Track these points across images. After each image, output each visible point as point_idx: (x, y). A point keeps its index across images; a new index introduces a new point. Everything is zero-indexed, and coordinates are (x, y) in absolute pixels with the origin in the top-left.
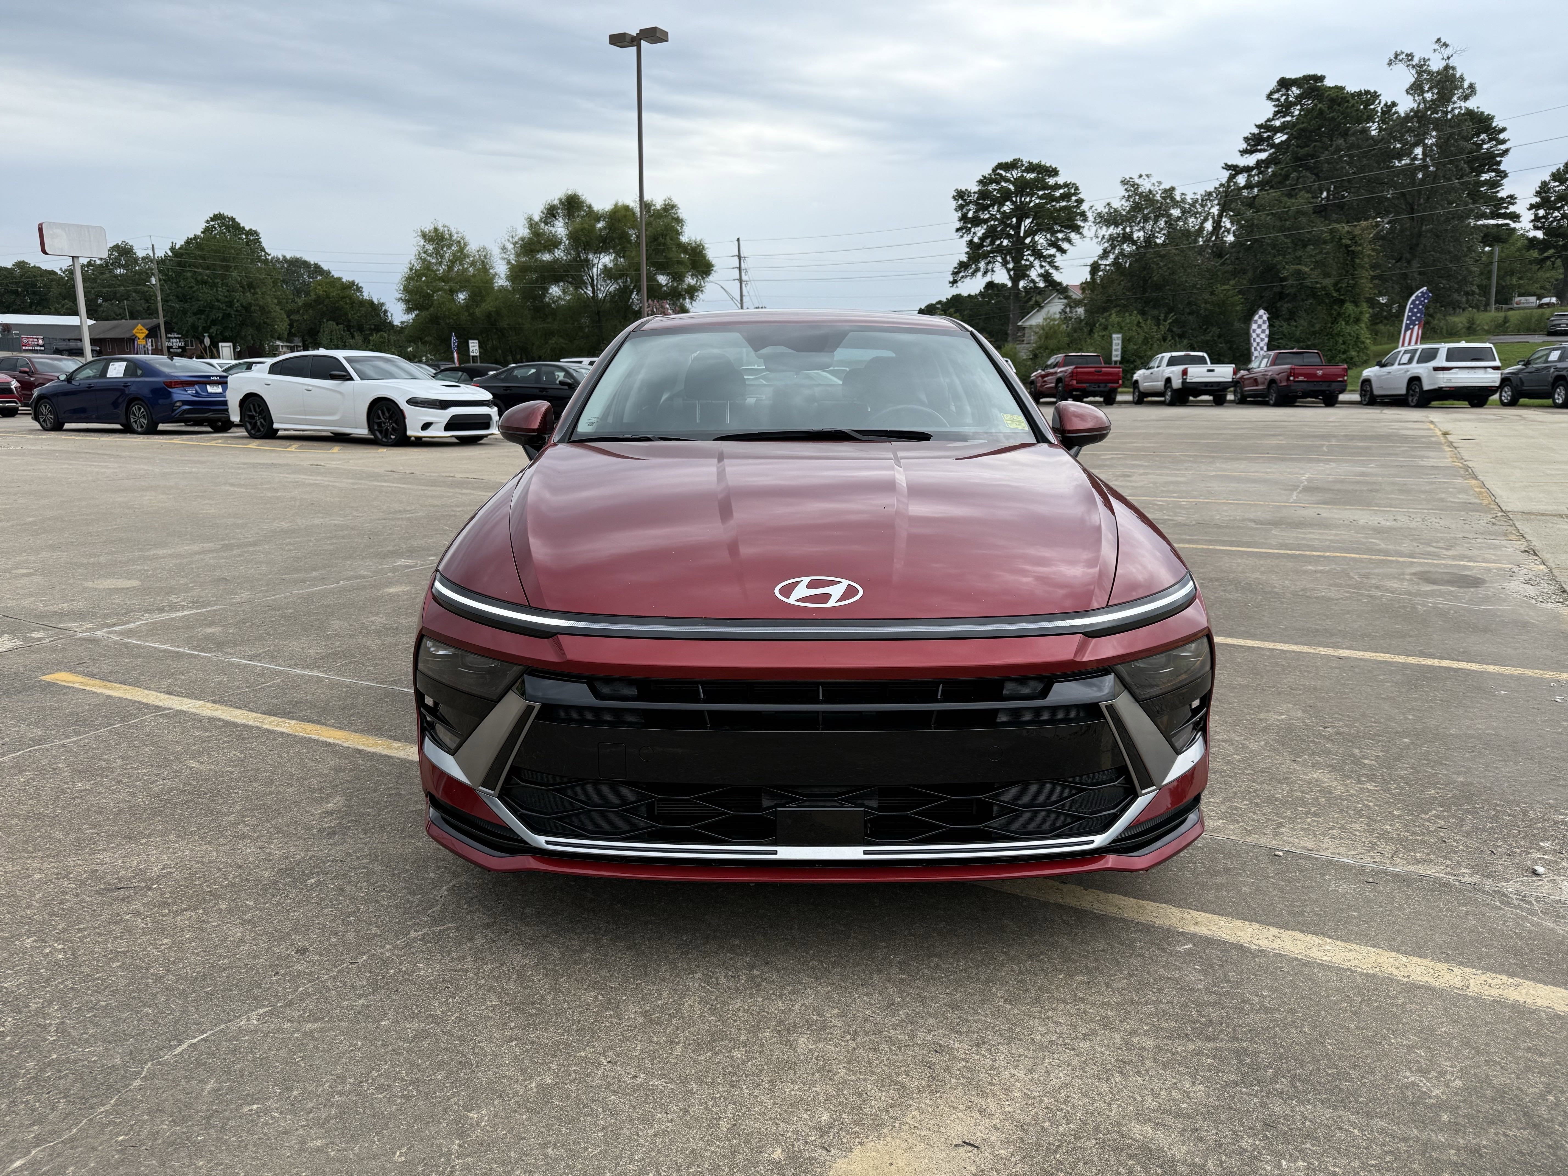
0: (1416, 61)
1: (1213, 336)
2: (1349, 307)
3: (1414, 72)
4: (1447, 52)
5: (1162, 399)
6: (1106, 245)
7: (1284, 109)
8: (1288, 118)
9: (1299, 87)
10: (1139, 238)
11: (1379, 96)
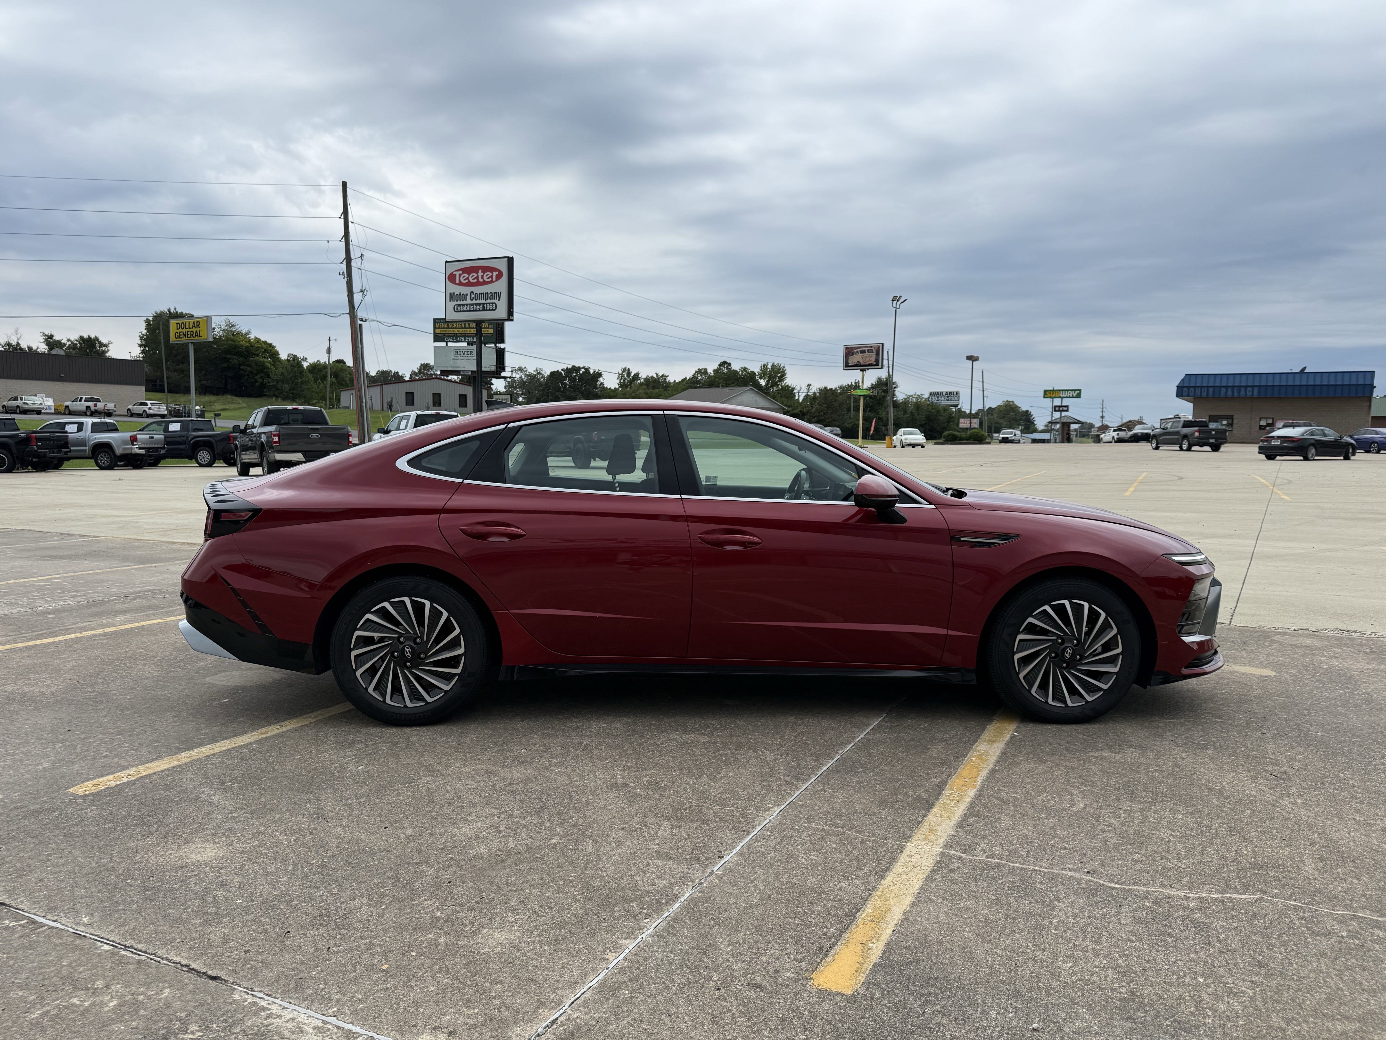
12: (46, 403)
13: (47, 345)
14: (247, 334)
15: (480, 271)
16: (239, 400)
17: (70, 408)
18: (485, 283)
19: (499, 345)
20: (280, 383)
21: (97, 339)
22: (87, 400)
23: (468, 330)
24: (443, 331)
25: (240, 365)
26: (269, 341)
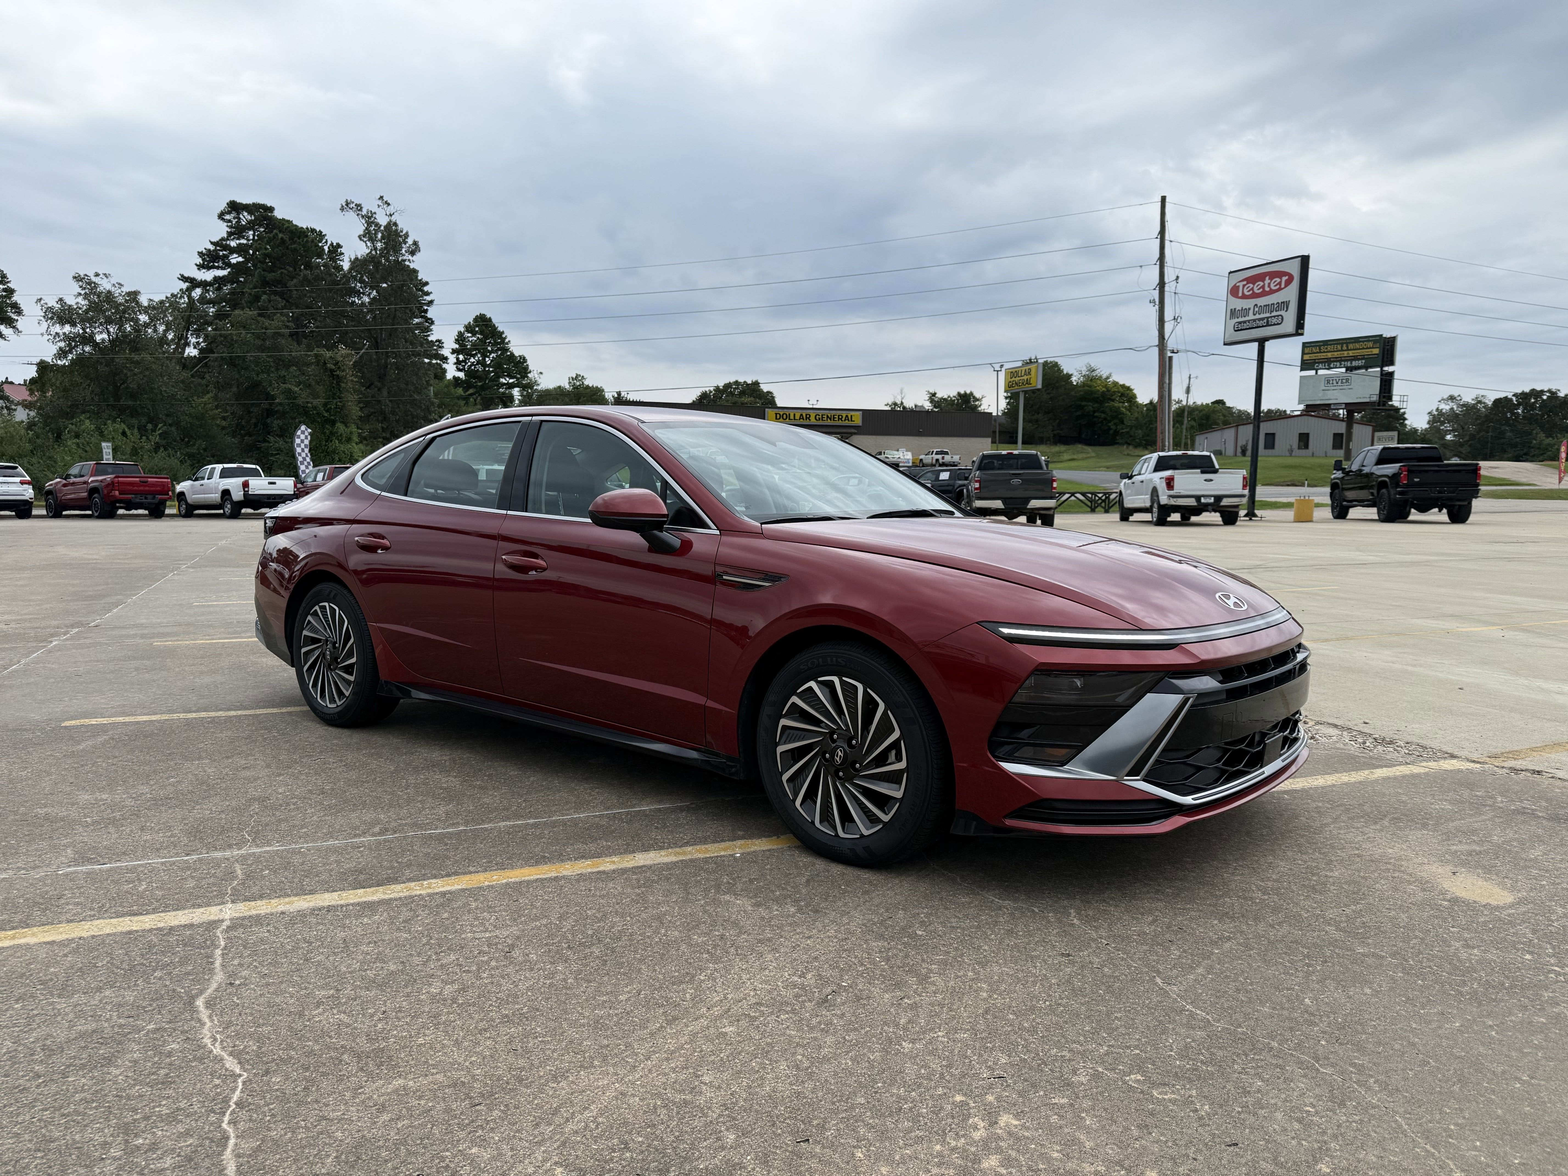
0: (364, 212)
1: (198, 449)
2: (340, 427)
3: (364, 221)
4: (390, 210)
5: (222, 511)
6: (62, 344)
7: (237, 231)
8: (244, 241)
9: (250, 213)
10: (103, 340)
11: (325, 235)
12: (906, 457)
13: (931, 402)
14: (1108, 378)
15: (1267, 278)
16: (1089, 449)
17: (924, 461)
18: (1272, 292)
19: (1386, 369)
20: (1133, 429)
21: (971, 394)
22: (937, 453)
23: (1346, 353)
24: (1313, 356)
25: (1094, 412)
26: (1127, 384)
